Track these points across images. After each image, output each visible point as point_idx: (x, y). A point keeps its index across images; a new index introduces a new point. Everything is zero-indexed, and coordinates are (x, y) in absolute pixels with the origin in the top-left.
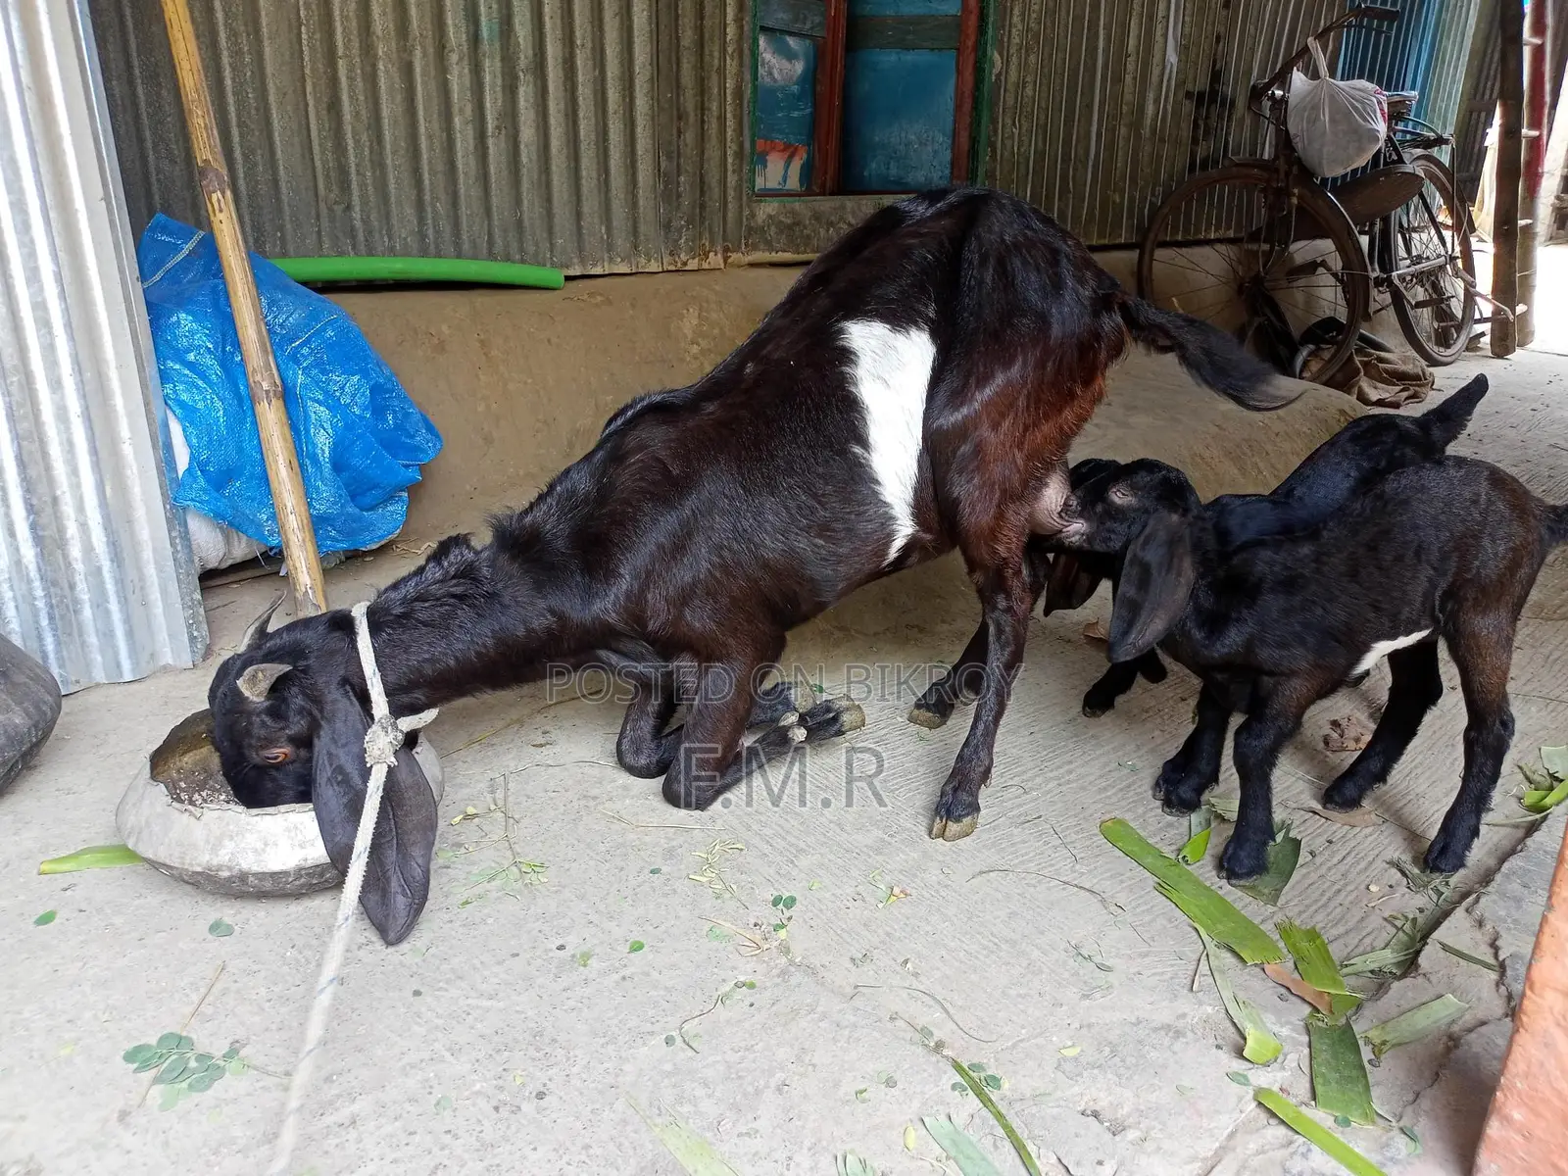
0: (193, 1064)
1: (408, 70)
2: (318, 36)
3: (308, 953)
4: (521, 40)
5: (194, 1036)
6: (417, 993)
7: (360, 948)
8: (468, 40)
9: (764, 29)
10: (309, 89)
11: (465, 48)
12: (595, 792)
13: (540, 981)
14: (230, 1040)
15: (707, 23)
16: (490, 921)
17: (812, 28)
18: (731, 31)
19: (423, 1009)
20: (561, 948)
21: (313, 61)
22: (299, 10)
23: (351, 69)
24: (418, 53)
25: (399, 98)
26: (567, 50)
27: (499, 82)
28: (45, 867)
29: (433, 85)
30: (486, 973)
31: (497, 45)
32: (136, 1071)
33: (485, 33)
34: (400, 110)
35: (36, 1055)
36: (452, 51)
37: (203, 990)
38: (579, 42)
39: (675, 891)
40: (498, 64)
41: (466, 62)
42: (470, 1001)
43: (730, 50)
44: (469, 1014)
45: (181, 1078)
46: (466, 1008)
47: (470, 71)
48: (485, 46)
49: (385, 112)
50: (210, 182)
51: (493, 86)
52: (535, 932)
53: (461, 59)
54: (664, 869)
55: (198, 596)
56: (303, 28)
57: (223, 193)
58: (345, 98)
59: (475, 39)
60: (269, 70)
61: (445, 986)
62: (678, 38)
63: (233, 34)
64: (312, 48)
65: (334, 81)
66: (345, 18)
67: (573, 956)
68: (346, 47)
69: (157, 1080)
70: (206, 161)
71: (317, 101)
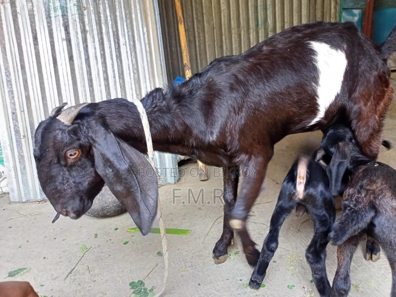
0: (142, 290)
1: (240, 35)
2: (218, 31)
3: (177, 265)
4: (270, 23)
5: (145, 282)
6: (199, 284)
7: (189, 267)
8: (255, 26)
9: (344, 9)
10: (216, 44)
11: (254, 28)
12: (262, 233)
13: (232, 289)
14: (152, 286)
15: (325, 10)
16: (224, 267)
17: (361, 6)
18: (333, 11)
19: (199, 290)
20: (241, 280)
21: (217, 37)
22: (214, 25)
23: (226, 38)
24: (242, 31)
25: (237, 43)
26: (282, 24)
27: (263, 35)
28: (128, 230)
29: (246, 38)
30: (219, 283)
31: (263, 26)
32: (131, 288)
33: (260, 23)
34: (237, 45)
35: (113, 278)
36: (251, 29)
37: (151, 270)
38: (286, 21)
39: (279, 270)
40: (263, 31)
41: (254, 32)
42: (212, 291)
43: (332, 16)
44: (210, 295)
45: (138, 294)
46: (210, 293)
47: (256, 34)
48: (260, 26)
49: (234, 47)
50: (186, 68)
51: (262, 36)
52: (235, 273)
53: (253, 31)
54: (278, 262)
55: (177, 166)
56: (215, 29)
57: (189, 70)
58: (224, 45)
59: (257, 25)
60: (207, 40)
61: (207, 284)
62: (316, 15)
63: (199, 33)
64: (216, 34)
65: (222, 41)
66: (224, 25)
67: (244, 284)
68: (225, 32)
69: (134, 293)
70: (186, 63)
71: (218, 46)
